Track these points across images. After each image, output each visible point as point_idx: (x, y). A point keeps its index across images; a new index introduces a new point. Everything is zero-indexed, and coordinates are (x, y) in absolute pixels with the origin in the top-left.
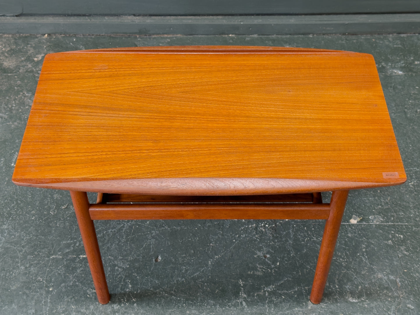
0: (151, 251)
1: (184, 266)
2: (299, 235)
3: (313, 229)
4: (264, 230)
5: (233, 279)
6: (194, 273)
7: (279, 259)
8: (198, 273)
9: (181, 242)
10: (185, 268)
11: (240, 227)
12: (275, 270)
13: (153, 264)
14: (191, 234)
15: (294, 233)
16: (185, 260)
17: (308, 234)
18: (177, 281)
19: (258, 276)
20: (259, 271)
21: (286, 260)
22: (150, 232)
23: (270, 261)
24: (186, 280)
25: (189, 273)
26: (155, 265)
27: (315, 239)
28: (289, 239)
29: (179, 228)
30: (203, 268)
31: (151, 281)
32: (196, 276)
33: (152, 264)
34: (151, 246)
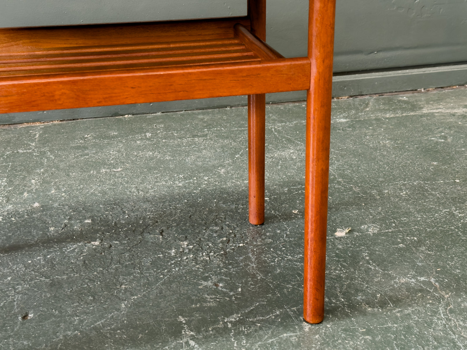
0: (15, 308)
1: (77, 316)
2: (265, 257)
3: (284, 249)
4: (208, 259)
5: (168, 318)
6: (96, 322)
7: (240, 285)
8: (103, 321)
9: (69, 291)
10: (78, 318)
11: (168, 262)
12: (236, 298)
13: (19, 323)
14: (87, 281)
15: (255, 257)
16: (78, 310)
17: (277, 254)
18: (64, 336)
19: (210, 308)
20: (209, 302)
21: (251, 284)
22: (13, 287)
23: (226, 289)
24: (81, 332)
25: (87, 323)
26: (22, 324)
27: (290, 257)
28: (250, 263)
29: (65, 277)
30: (111, 314)
31: (15, 343)
32: (99, 324)
33: (16, 323)
34: (15, 303)
